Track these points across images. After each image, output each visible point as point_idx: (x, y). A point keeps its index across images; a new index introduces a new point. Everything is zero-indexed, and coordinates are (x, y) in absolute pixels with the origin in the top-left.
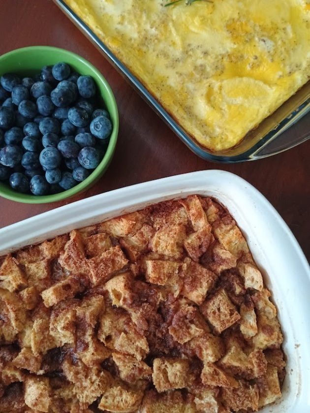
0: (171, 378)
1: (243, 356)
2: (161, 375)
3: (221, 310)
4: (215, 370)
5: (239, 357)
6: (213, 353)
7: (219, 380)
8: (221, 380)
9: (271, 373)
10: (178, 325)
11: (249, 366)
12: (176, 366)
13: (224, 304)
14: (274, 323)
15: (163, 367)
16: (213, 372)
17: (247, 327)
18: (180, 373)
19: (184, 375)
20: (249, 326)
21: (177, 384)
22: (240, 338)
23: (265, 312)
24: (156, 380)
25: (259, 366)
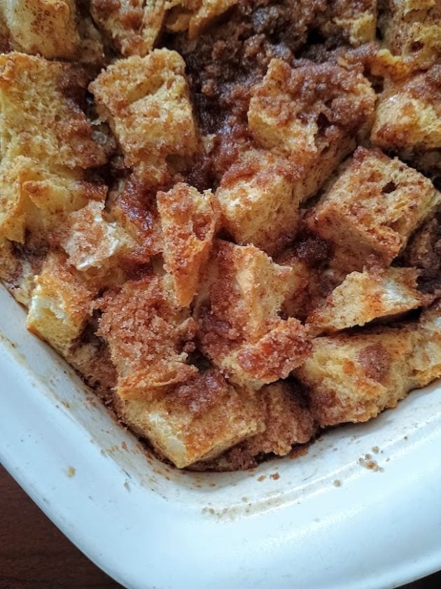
0: (141, 106)
1: (274, 302)
2: (141, 78)
3: (390, 196)
4: (206, 221)
5: (269, 291)
6: (253, 205)
7: (185, 237)
8: (188, 243)
9: (243, 413)
10: (302, 81)
11: (254, 324)
12: (182, 108)
13: (416, 197)
14: (399, 378)
15: (167, 75)
16: (201, 215)
17: (365, 288)
18: (166, 126)
19: (162, 141)
20: (373, 291)
21: (129, 125)
22: (310, 297)
23: (422, 342)
24: (123, 67)
25: (269, 348)
